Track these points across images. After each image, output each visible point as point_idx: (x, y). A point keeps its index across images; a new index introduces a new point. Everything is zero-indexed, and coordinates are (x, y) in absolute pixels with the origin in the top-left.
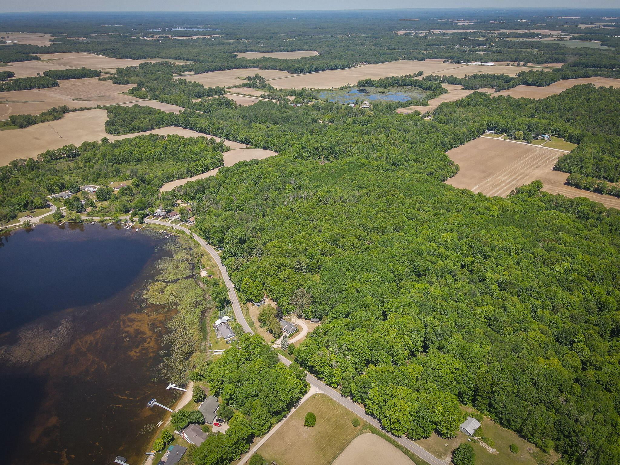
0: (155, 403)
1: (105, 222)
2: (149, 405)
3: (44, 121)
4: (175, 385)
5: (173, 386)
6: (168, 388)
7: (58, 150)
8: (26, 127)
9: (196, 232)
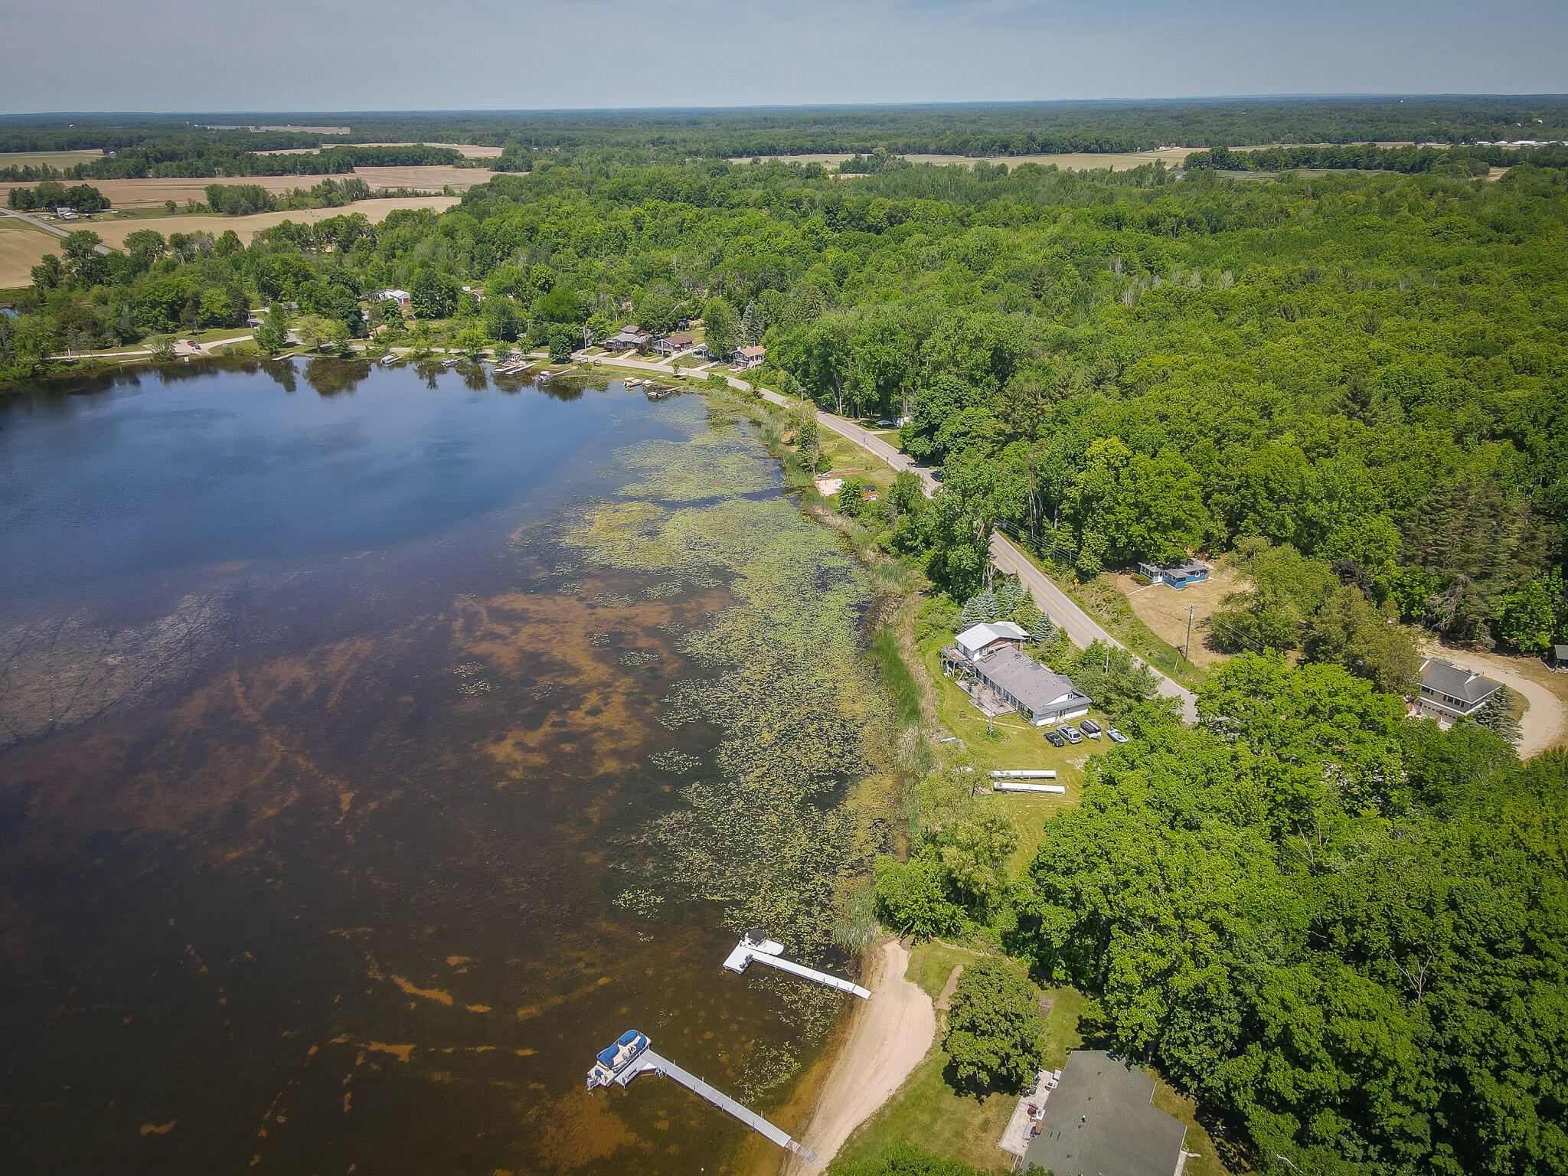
0: (650, 1061)
1: (431, 359)
2: (601, 1074)
3: (297, 208)
4: (779, 948)
5: (769, 952)
6: (735, 961)
7: (315, 225)
8: (246, 213)
9: (771, 383)
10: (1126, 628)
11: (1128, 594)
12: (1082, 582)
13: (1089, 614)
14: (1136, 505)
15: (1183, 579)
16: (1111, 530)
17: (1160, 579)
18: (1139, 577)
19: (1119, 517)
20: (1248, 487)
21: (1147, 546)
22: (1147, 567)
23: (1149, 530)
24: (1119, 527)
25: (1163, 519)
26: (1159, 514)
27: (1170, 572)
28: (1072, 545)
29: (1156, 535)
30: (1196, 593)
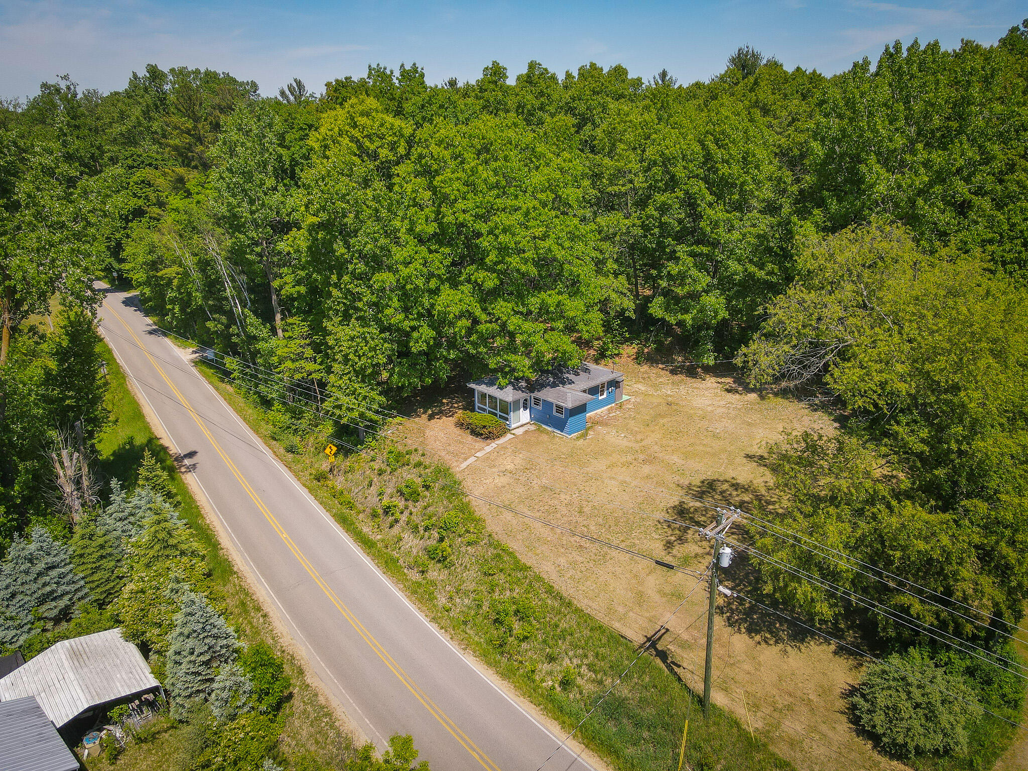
10: (470, 578)
11: (459, 468)
12: (344, 451)
13: (366, 543)
14: (441, 237)
15: (581, 409)
16: (394, 315)
17: (524, 416)
18: (478, 418)
19: (405, 271)
20: (672, 183)
21: (484, 339)
22: (492, 391)
23: (486, 297)
24: (408, 301)
25: (514, 261)
26: (503, 250)
27: (548, 395)
28: (311, 366)
29: (502, 307)
30: (613, 437)
